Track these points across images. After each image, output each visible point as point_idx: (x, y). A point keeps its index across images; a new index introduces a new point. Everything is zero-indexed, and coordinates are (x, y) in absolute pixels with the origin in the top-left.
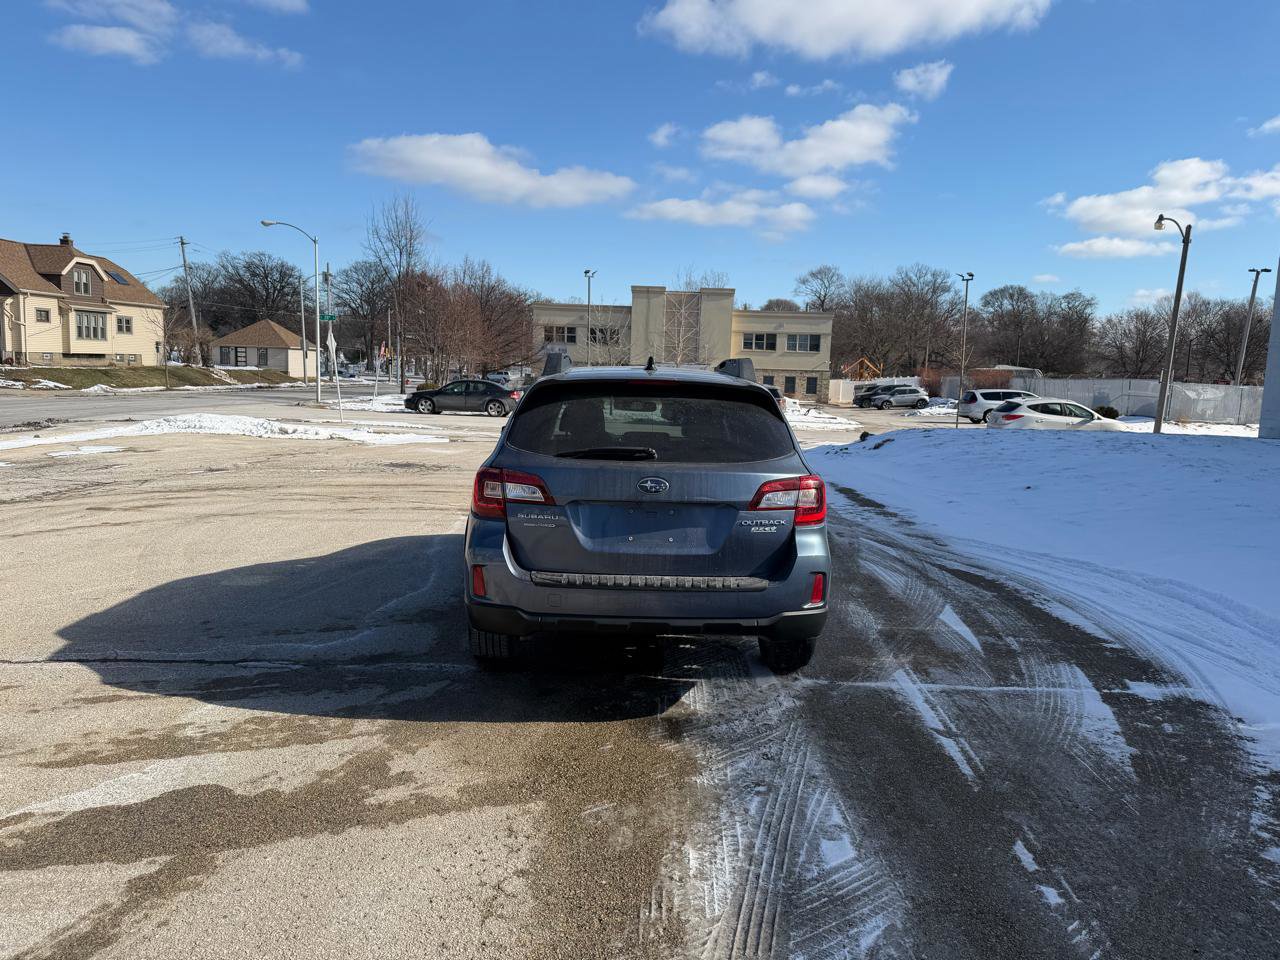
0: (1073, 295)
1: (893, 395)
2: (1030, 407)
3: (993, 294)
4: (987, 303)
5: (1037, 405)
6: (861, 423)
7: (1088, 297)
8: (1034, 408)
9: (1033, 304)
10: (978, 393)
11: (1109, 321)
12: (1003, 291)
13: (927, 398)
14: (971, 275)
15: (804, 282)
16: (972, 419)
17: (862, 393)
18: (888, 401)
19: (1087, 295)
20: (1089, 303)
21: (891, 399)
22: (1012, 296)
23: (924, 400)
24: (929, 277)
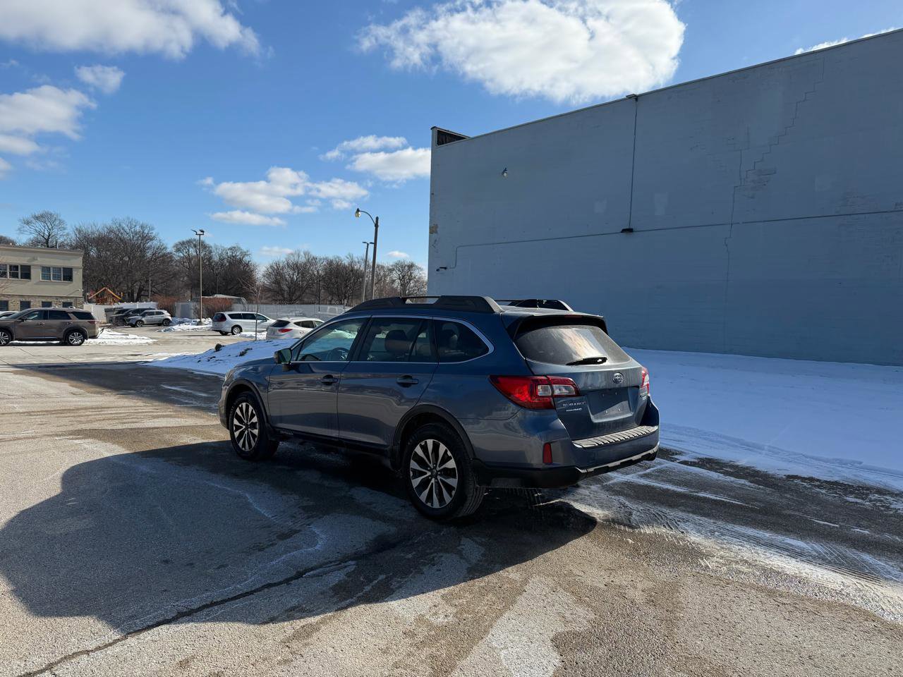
0: (235, 248)
1: (143, 316)
2: (295, 323)
3: (183, 243)
4: (178, 250)
5: (300, 322)
6: (151, 338)
7: (245, 250)
8: (297, 324)
9: (211, 252)
10: (226, 314)
11: (271, 267)
12: (189, 242)
13: (170, 318)
14: (203, 232)
15: (28, 223)
16: (221, 332)
17: (114, 315)
18: (141, 321)
19: (244, 249)
20: (245, 254)
21: (143, 319)
22: (195, 246)
23: (168, 319)
24: (138, 228)
